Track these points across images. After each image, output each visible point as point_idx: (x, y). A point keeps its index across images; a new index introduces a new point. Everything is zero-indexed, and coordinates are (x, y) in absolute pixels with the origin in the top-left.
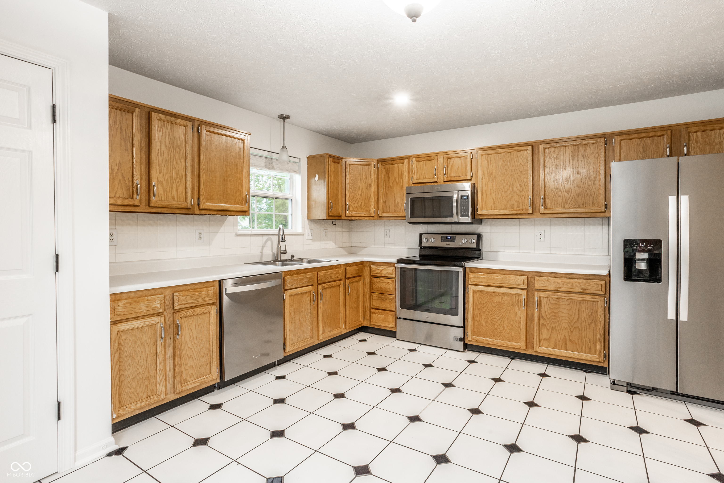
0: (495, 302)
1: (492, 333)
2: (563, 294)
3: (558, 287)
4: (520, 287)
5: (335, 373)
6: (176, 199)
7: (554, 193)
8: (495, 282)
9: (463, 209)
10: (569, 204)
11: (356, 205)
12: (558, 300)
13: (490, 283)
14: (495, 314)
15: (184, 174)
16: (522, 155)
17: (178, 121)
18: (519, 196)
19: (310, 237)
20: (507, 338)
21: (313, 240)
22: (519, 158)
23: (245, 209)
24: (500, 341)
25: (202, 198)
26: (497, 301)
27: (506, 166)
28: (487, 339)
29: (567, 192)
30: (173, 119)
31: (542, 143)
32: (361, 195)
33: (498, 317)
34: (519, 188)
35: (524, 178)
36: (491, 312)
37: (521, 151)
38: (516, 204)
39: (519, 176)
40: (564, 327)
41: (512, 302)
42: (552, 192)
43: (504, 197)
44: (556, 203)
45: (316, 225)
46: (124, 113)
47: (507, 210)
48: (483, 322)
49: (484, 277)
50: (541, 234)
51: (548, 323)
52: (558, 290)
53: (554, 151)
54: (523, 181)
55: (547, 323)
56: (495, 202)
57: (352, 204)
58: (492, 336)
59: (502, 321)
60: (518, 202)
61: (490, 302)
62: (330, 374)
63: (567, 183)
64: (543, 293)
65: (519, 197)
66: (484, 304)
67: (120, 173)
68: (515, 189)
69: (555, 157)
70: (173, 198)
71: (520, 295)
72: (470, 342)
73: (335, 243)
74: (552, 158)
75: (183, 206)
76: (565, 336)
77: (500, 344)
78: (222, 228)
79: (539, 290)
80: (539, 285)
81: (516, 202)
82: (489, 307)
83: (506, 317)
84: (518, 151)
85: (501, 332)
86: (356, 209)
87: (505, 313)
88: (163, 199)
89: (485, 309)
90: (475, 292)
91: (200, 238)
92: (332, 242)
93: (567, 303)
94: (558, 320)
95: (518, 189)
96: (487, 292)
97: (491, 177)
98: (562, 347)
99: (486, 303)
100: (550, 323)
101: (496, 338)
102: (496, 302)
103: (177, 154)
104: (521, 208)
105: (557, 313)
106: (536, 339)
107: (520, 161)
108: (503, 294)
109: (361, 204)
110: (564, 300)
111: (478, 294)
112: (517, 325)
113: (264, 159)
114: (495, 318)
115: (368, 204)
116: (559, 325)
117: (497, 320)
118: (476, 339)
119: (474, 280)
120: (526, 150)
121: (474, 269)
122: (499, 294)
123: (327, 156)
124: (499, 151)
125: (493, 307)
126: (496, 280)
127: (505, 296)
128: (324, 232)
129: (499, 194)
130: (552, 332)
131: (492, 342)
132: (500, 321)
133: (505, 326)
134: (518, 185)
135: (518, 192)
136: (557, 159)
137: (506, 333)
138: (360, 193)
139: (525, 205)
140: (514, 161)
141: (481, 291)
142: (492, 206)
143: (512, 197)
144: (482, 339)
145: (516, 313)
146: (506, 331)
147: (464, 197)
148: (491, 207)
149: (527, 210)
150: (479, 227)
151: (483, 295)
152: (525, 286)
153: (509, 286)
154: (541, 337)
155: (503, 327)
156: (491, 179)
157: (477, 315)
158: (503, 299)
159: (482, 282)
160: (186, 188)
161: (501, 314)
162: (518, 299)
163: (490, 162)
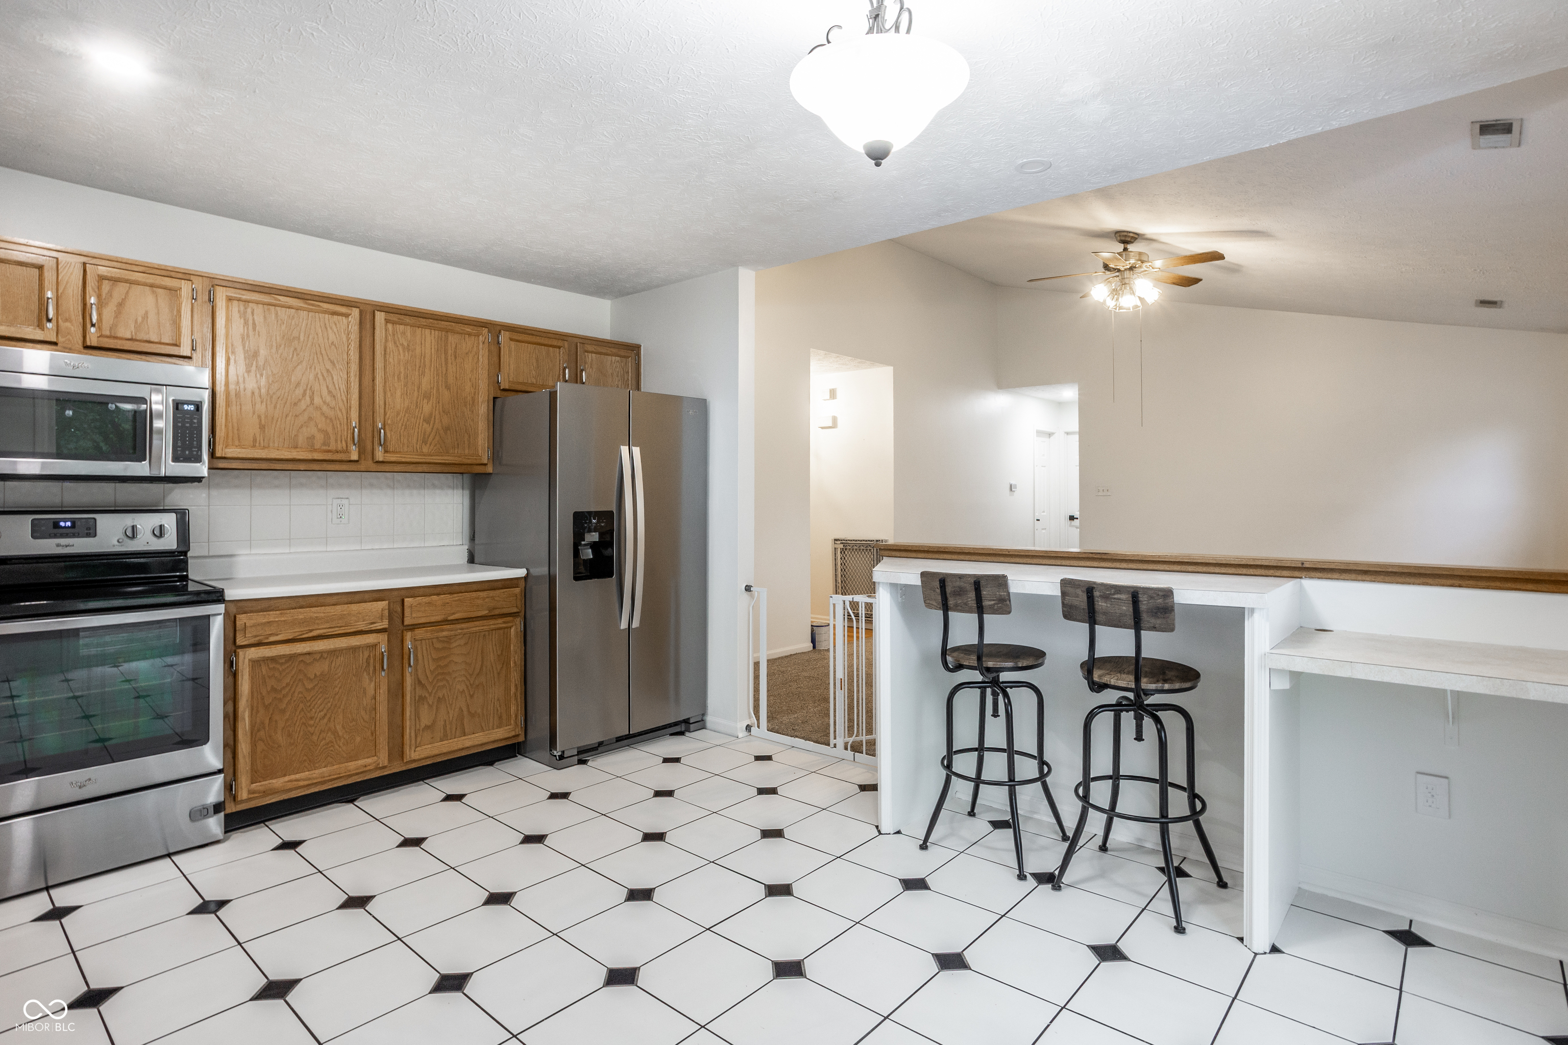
0: (312, 677)
1: (305, 758)
2: (459, 626)
3: (449, 612)
4: (373, 627)
7: (402, 420)
8: (316, 627)
9: (184, 442)
10: (430, 445)
12: (449, 640)
13: (300, 633)
14: (314, 708)
16: (336, 324)
18: (326, 417)
20: (345, 756)
22: (330, 331)
24: (329, 768)
26: (318, 674)
27: (296, 342)
28: (293, 777)
29: (427, 421)
31: (382, 309)
33: (320, 712)
34: (329, 399)
35: (340, 379)
36: (301, 705)
37: (334, 313)
38: (319, 437)
39: (328, 371)
40: (459, 690)
41: (354, 666)
42: (399, 418)
43: (289, 418)
44: (406, 441)
47: (298, 450)
48: (280, 738)
49: (283, 619)
50: (341, 506)
51: (430, 691)
52: (450, 618)
53: (404, 333)
54: (337, 386)
55: (428, 692)
56: (266, 427)
58: (307, 765)
59: (330, 718)
60: (326, 433)
61: (300, 680)
63: (428, 403)
64: (421, 632)
65: (328, 421)
66: (284, 688)
68: (317, 400)
69: (406, 344)
71: (374, 646)
72: (238, 806)
74: (399, 345)
76: (460, 708)
77: (330, 776)
79: (413, 627)
80: (414, 615)
81: (320, 430)
82: (296, 694)
83: (340, 708)
84: (326, 312)
85: (330, 745)
87: (337, 697)
89: (286, 701)
90: (256, 663)
93: (462, 642)
94: (449, 679)
95: (324, 402)
96: (291, 657)
97: (254, 363)
98: (455, 732)
99: (288, 684)
100: (434, 692)
101: (317, 765)
102: (315, 675)
104: (333, 446)
105: (446, 666)
106: (410, 733)
107: (332, 337)
108: (333, 653)
110: (458, 637)
111: (264, 669)
112: (366, 717)
114: (311, 718)
116: (450, 689)
117: (318, 720)
118: (262, 788)
119: (254, 634)
120: (347, 316)
121: (249, 604)
122: (322, 656)
124: (280, 300)
125: (308, 690)
126: (317, 621)
127: (337, 657)
129: (275, 407)
130: (437, 709)
131: (309, 779)
132: (325, 720)
133: (339, 727)
134: (325, 392)
135: (325, 408)
136: (409, 350)
137: (341, 745)
139: (341, 441)
140: (317, 334)
141: (273, 659)
142: (258, 436)
143: (310, 419)
144: (278, 783)
145: (365, 689)
146: (340, 740)
147: (186, 407)
148: (255, 440)
149: (347, 451)
151: (278, 666)
152: (385, 624)
153: (349, 631)
154: (418, 726)
155: (335, 733)
156: (254, 368)
157: (263, 723)
158: (333, 664)
159: (277, 635)
161: (329, 702)
162: (369, 656)
163: (250, 322)
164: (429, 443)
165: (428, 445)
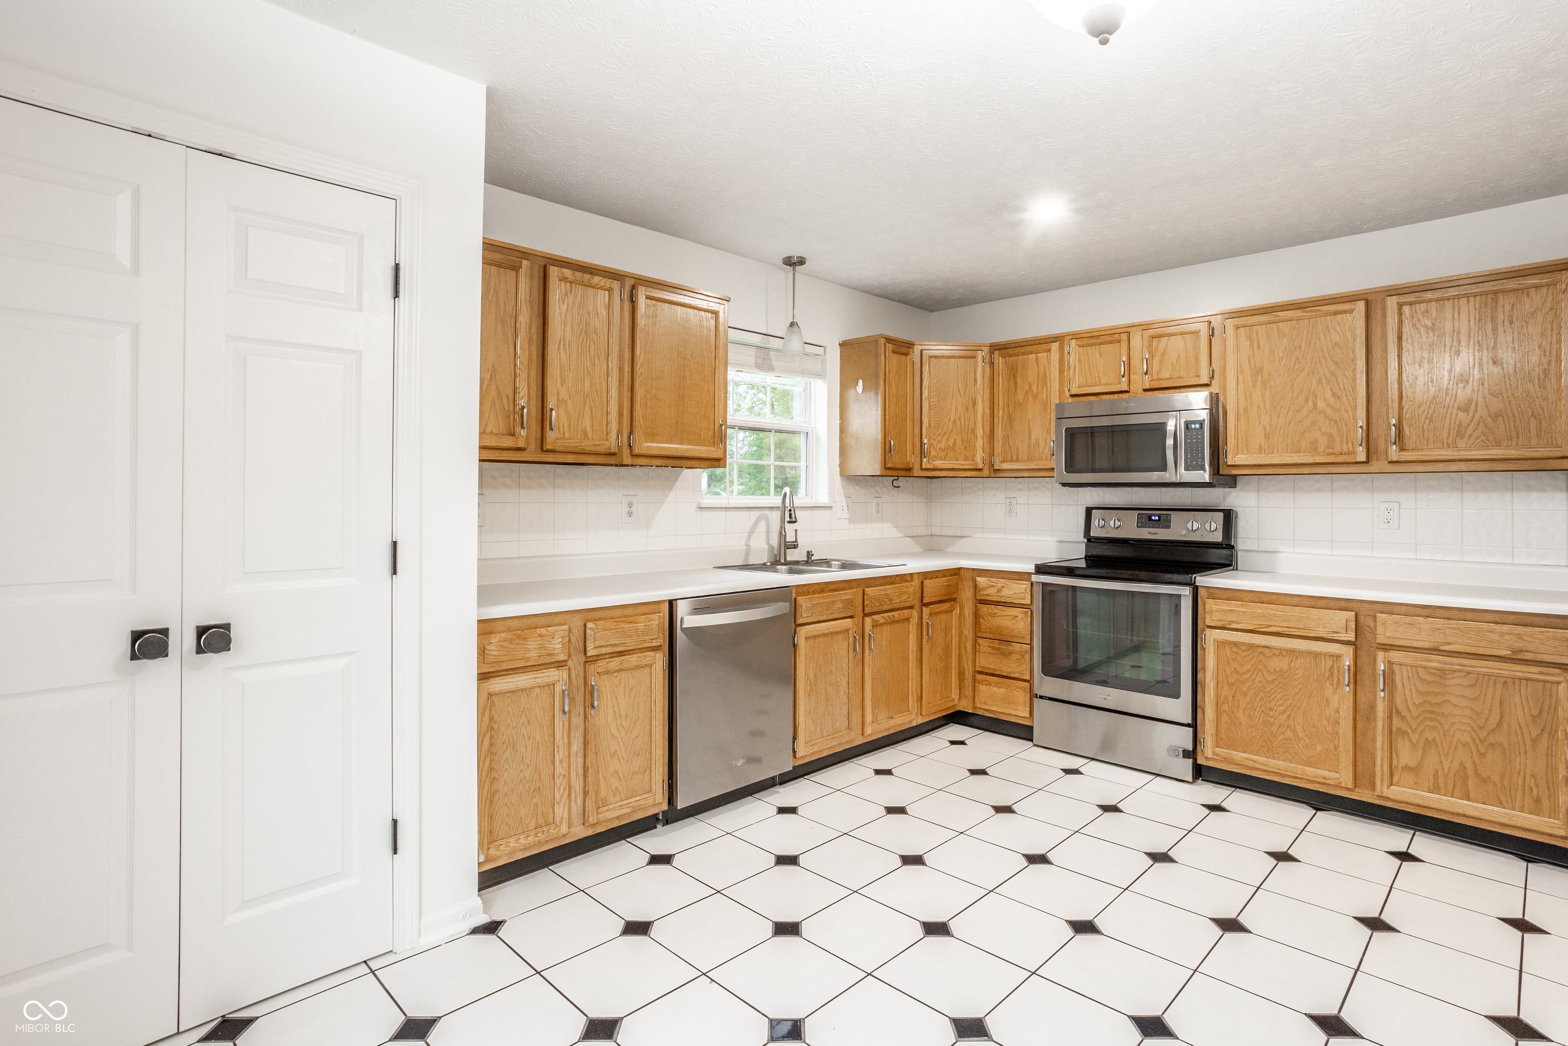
0: (1272, 670)
1: (1264, 744)
2: (1456, 660)
3: (1440, 641)
4: (1336, 636)
5: (901, 810)
6: (590, 435)
7: (1425, 413)
8: (1274, 623)
9: (1192, 453)
10: (1469, 438)
11: (943, 445)
12: (1442, 673)
13: (1260, 626)
14: (1273, 699)
15: (604, 385)
16: (1339, 324)
17: (596, 279)
18: (1331, 420)
19: (846, 515)
20: (1304, 758)
21: (852, 520)
22: (1332, 331)
23: (715, 453)
24: (1286, 763)
25: (638, 432)
26: (1278, 669)
27: (1298, 351)
28: (1251, 756)
29: (1465, 409)
30: (587, 276)
31: (1391, 293)
32: (955, 422)
33: (1280, 706)
34: (1332, 401)
35: (1345, 378)
36: (1261, 694)
37: (1336, 313)
38: (1323, 441)
39: (1332, 373)
40: (1459, 741)
41: (1316, 673)
42: (1421, 410)
43: (1292, 424)
44: (1431, 436)
45: (857, 487)
46: (502, 270)
47: (1300, 454)
48: (1240, 715)
49: (1243, 610)
50: (1389, 511)
51: (1414, 727)
52: (1442, 648)
53: (1427, 312)
54: (1342, 386)
55: (1411, 728)
56: (1271, 436)
57: (935, 443)
58: (1265, 751)
59: (1289, 716)
60: (1330, 436)
61: (1260, 670)
62: (890, 810)
63: (1464, 387)
64: (1398, 655)
65: (1332, 423)
66: (1245, 673)
67: (493, 387)
68: (1321, 404)
69: (1430, 324)
70: (585, 433)
71: (1338, 657)
72: (1208, 762)
73: (897, 527)
74: (1419, 327)
75: (602, 449)
76: (1461, 763)
77: (1286, 771)
78: (673, 493)
79: (1386, 647)
80: (1388, 634)
81: (1324, 434)
82: (1256, 681)
83: (1299, 708)
84: (1327, 314)
85: (1288, 742)
86: (943, 454)
87: (1297, 697)
88: (567, 435)
89: (1247, 685)
90: (1220, 644)
91: (630, 514)
92: (890, 525)
93: (1466, 682)
94: (1442, 722)
95: (1328, 405)
96: (1251, 647)
97: (1259, 379)
98: (1453, 790)
99: (1248, 671)
100: (1420, 729)
101: (1276, 756)
102: (1275, 669)
103: (592, 346)
104: (1337, 449)
105: (1438, 704)
106: (1382, 766)
107: (1335, 337)
108: (1292, 652)
109: (955, 444)
110: (1458, 674)
111: (1228, 652)
112: (1329, 729)
113: (754, 349)
114: (1271, 709)
115: (969, 444)
116: (1445, 735)
117: (1277, 713)
118: (1223, 755)
119: (1219, 618)
120: (1351, 311)
121: (1217, 591)
122: (1281, 653)
123: (883, 341)
124: (1279, 316)
125: (1267, 681)
126: (1274, 618)
127: (1297, 658)
128: (874, 504)
129: (1279, 416)
130: (1424, 751)
131: (1266, 765)
132: (1285, 716)
133: (1299, 728)
134: (1329, 394)
135: (1329, 410)
136: (1433, 330)
137: (1300, 745)
138: (953, 418)
139: (1347, 443)
140: (1319, 339)
141: (1236, 644)
142: (1263, 444)
143: (1314, 423)
144: (1238, 755)
145: (1327, 700)
146: (1299, 741)
147: (1193, 426)
148: (1261, 448)
149: (1354, 453)
150: (1230, 493)
151: (1240, 652)
152: (1351, 636)
153: (1309, 635)
154: (1395, 762)
155: (1294, 731)
156: (1259, 383)
157: (1226, 698)
158: (1293, 664)
159: (1238, 623)
160: (607, 413)
161: (1289, 699)
162: (1333, 666)
163: (1255, 343)
164: (1467, 435)
165: (1465, 439)
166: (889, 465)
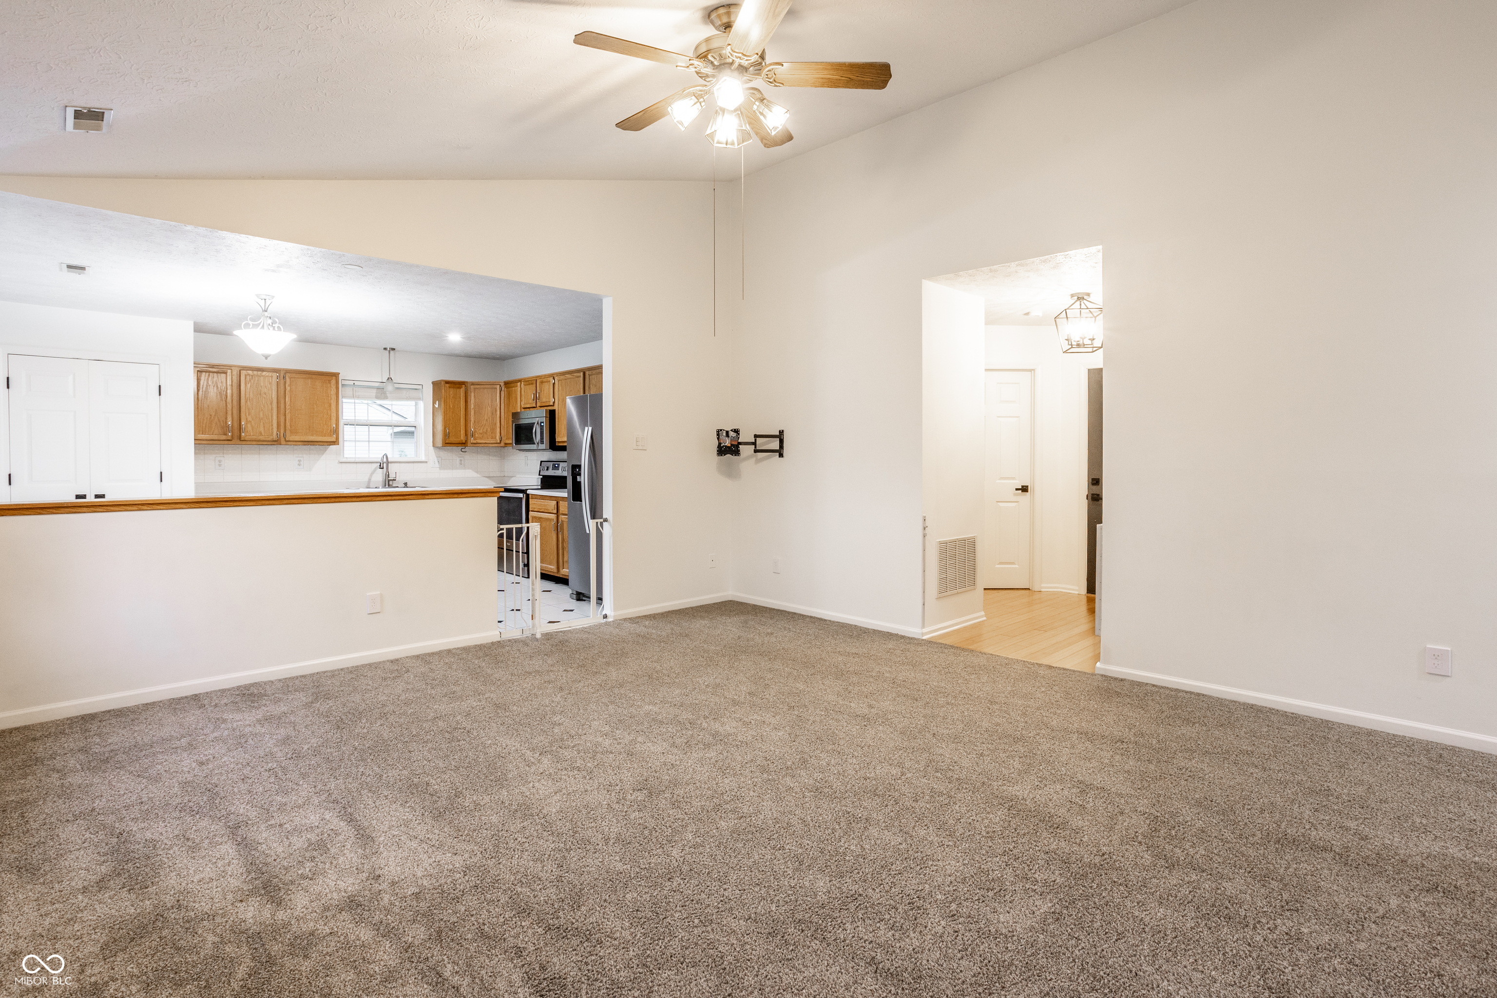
6: (263, 434)
9: (541, 437)
11: (481, 431)
15: (270, 414)
17: (264, 373)
19: (437, 465)
21: (440, 468)
23: (334, 439)
25: (288, 432)
30: (259, 373)
32: (487, 420)
45: (445, 452)
46: (219, 374)
57: (477, 430)
67: (216, 418)
70: (261, 433)
73: (477, 472)
75: (269, 439)
78: (324, 455)
86: (481, 436)
88: (252, 434)
91: (299, 465)
92: (471, 471)
103: (264, 399)
109: (487, 430)
113: (376, 390)
115: (493, 430)
123: (443, 383)
124: (567, 377)
128: (458, 460)
138: (486, 418)
147: (542, 424)
160: (272, 425)
163: (563, 388)
166: (447, 442)
